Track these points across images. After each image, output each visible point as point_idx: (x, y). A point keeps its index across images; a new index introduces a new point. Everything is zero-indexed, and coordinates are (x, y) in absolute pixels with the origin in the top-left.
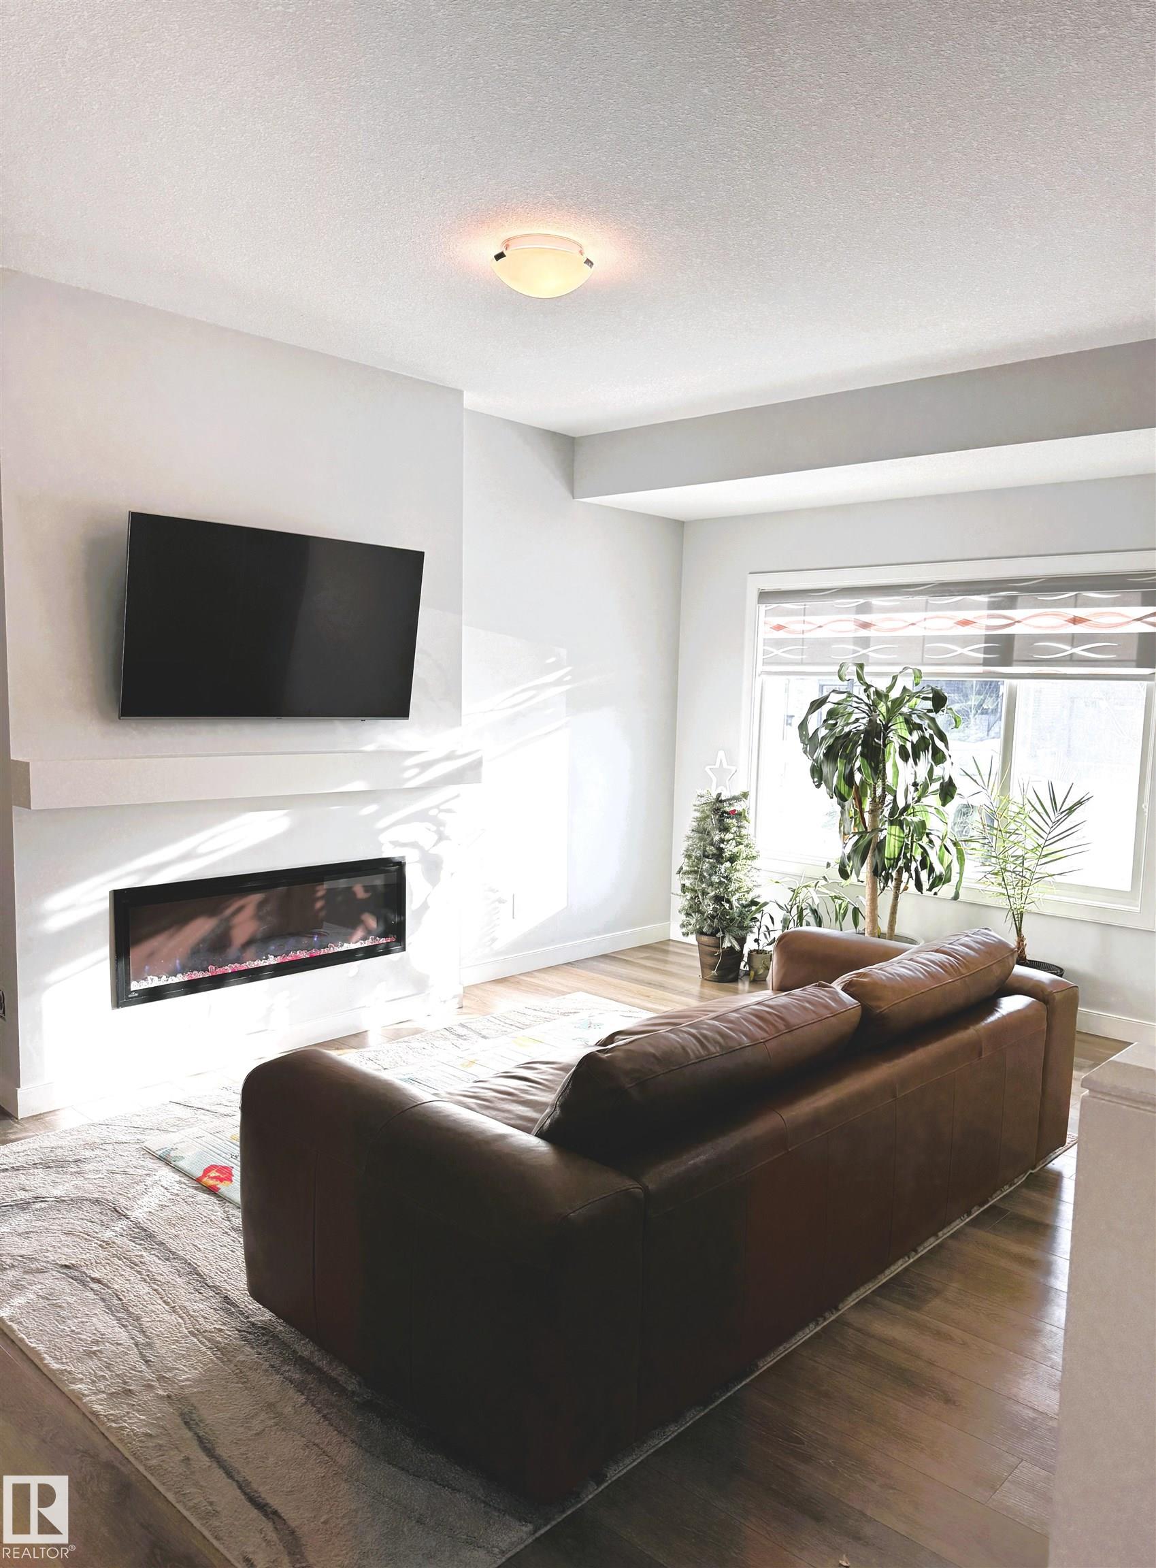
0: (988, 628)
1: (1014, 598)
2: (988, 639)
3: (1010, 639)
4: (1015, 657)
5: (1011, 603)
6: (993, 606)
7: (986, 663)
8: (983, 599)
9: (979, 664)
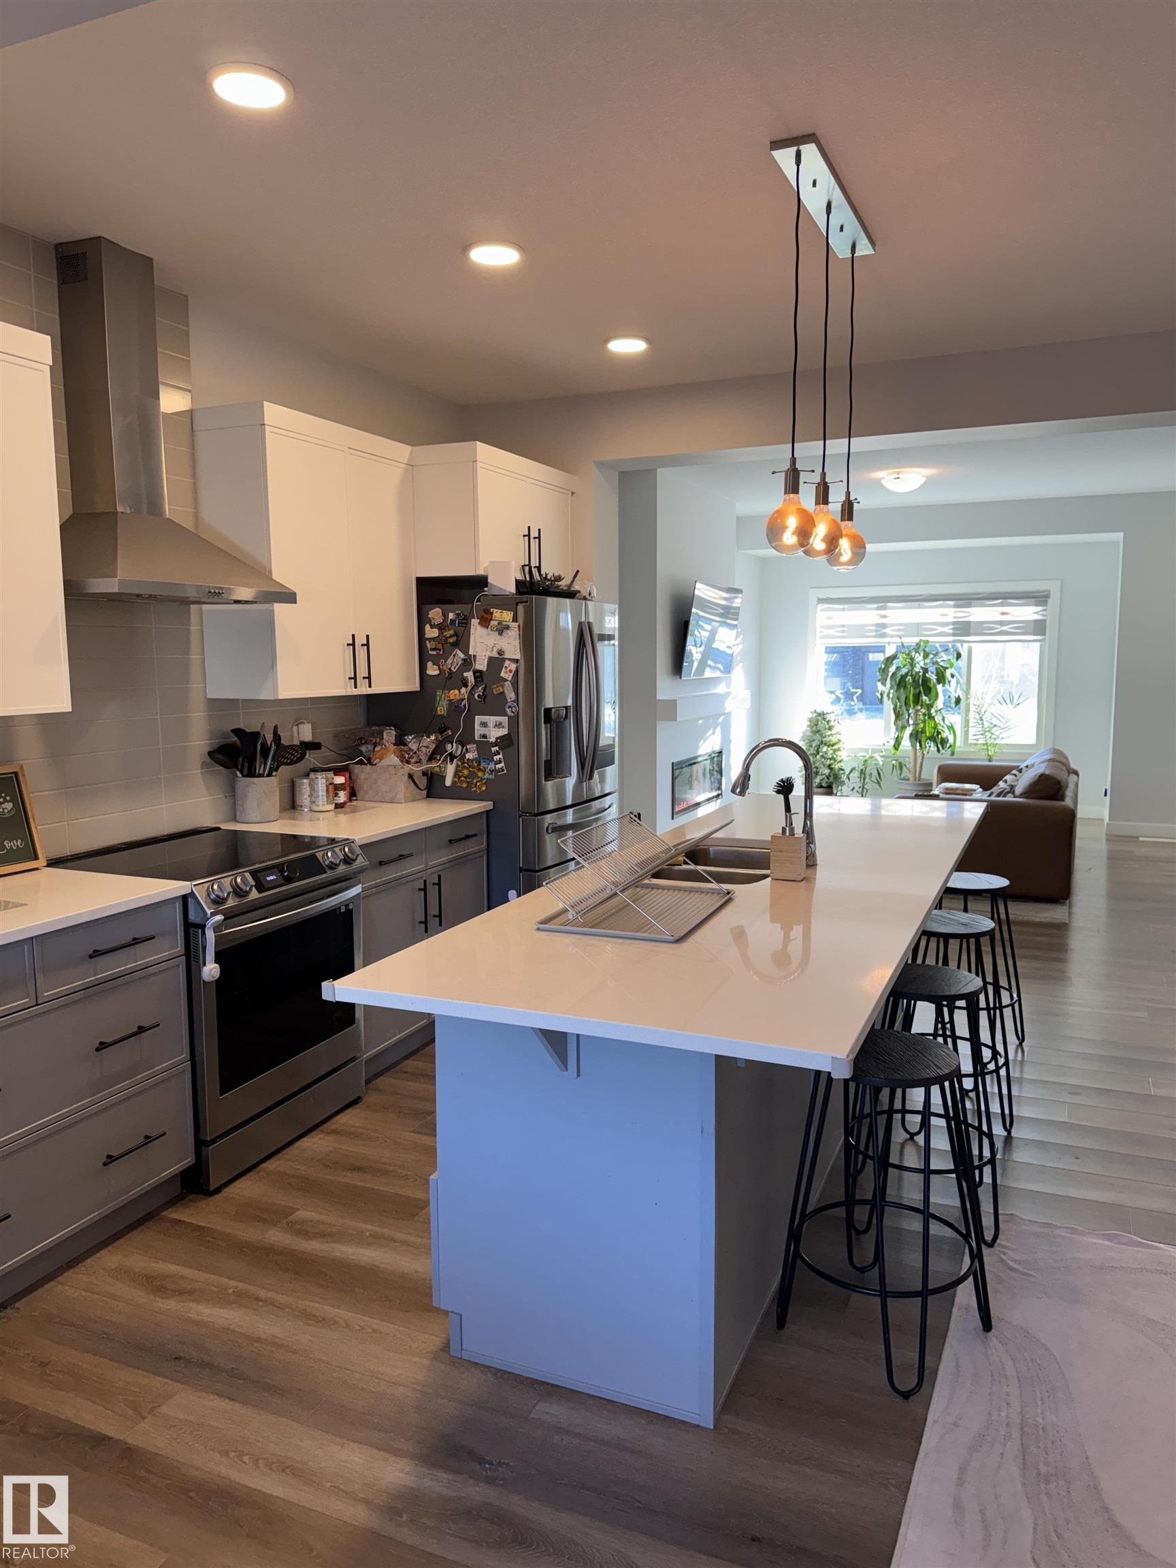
0: (955, 617)
1: (971, 603)
2: (954, 623)
3: (969, 622)
4: (971, 632)
5: (969, 606)
6: (955, 606)
7: (954, 635)
8: (952, 603)
9: (950, 636)
